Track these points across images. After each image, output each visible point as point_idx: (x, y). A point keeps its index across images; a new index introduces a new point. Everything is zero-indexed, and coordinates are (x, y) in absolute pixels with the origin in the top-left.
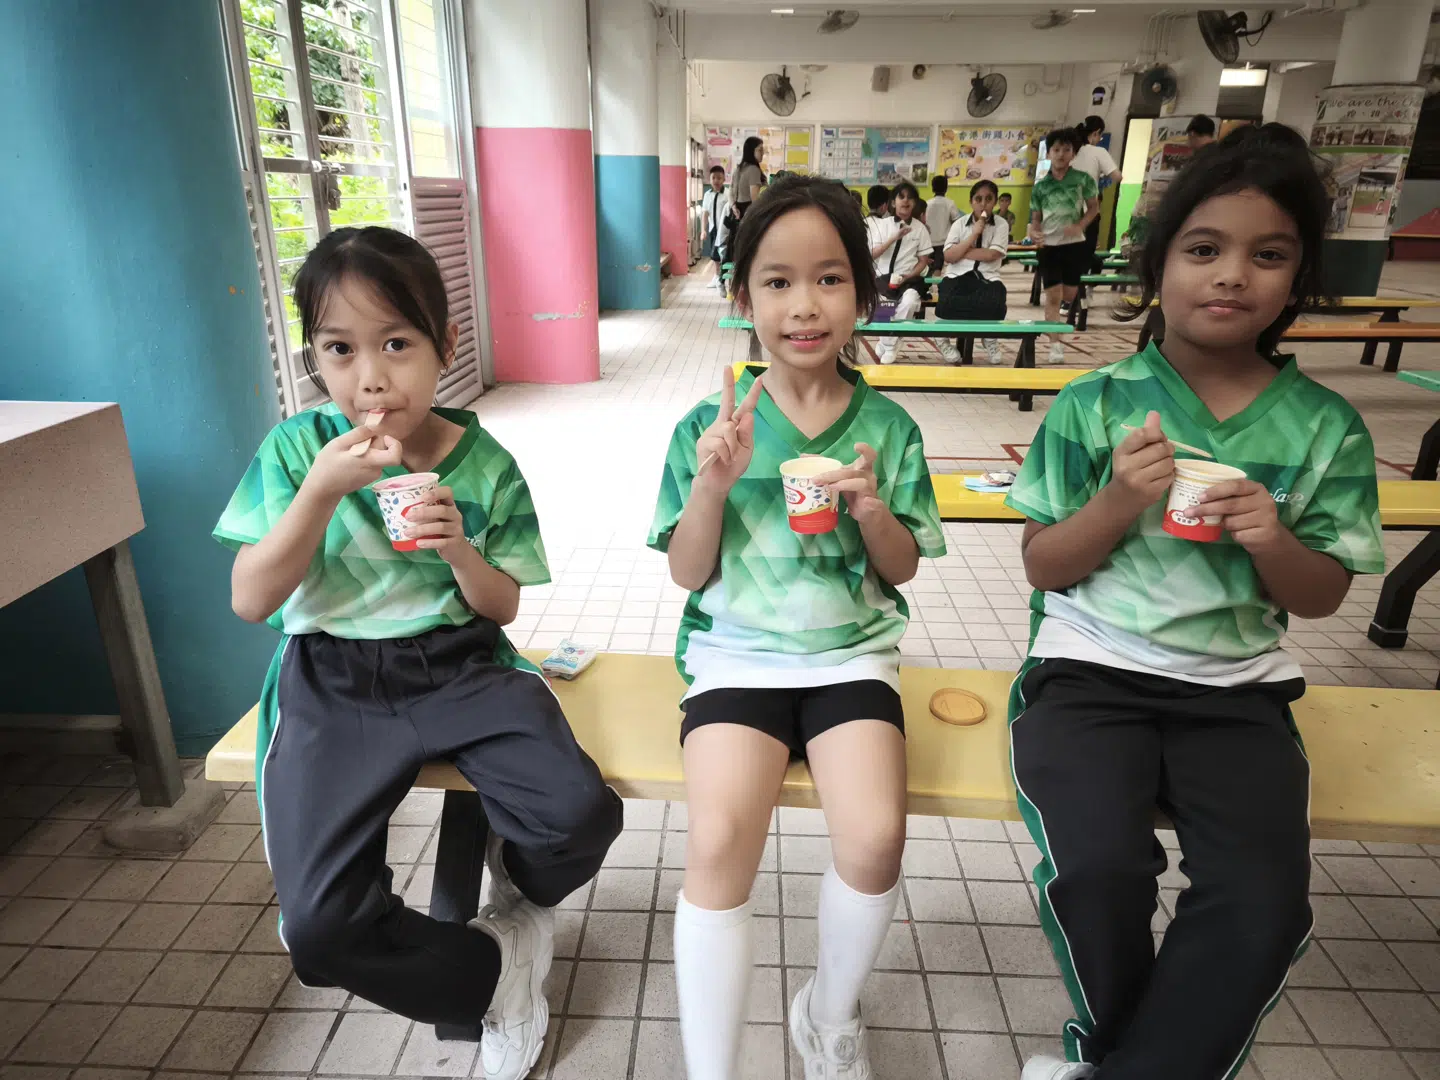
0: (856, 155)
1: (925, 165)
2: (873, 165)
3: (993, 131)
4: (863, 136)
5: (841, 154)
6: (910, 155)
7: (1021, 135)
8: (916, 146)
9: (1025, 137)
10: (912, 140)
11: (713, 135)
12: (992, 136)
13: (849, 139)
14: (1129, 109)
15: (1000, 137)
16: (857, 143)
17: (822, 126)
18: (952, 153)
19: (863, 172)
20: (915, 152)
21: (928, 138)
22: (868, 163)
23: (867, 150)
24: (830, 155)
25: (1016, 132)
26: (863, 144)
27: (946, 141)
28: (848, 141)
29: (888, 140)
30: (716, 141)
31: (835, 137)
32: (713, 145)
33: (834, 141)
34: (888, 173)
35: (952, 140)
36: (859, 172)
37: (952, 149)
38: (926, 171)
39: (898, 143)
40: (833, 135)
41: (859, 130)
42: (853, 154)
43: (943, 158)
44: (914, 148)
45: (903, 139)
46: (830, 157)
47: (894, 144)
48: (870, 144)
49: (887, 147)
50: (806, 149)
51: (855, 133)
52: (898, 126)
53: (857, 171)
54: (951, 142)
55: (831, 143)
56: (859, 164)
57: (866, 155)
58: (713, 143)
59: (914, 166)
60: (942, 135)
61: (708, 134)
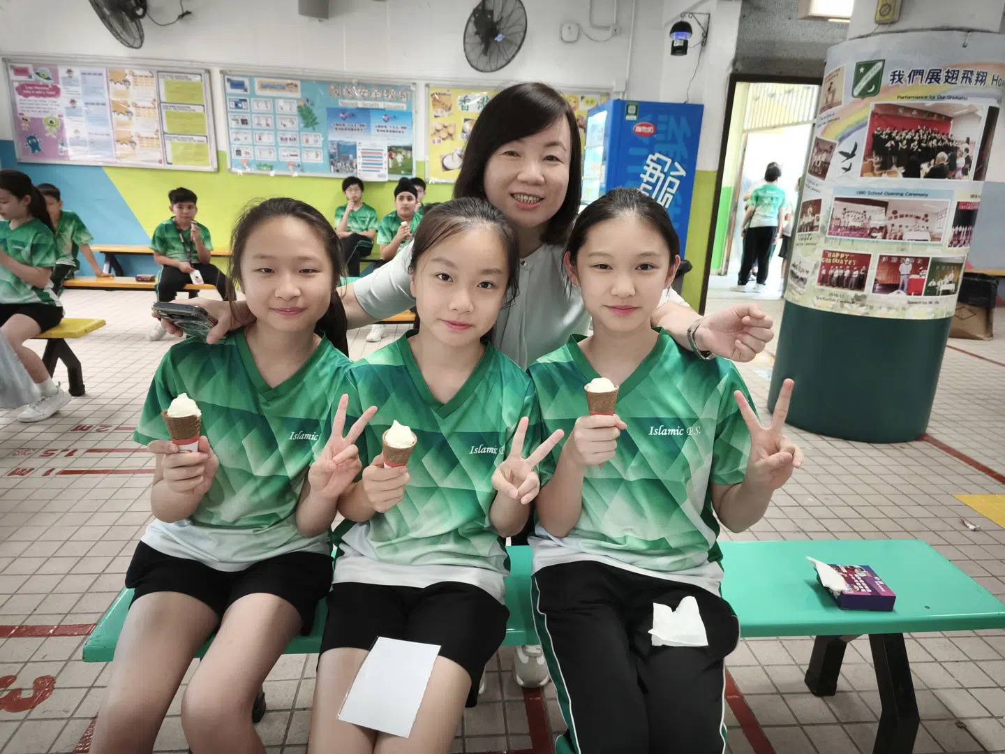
0: (289, 125)
1: (409, 149)
2: (320, 144)
4: (298, 95)
5: (263, 122)
6: (381, 129)
8: (390, 116)
10: (381, 105)
11: (23, 78)
13: (274, 98)
14: (735, 62)
16: (288, 104)
17: (222, 72)
18: (451, 130)
19: (305, 156)
20: (389, 126)
21: (409, 103)
22: (311, 140)
23: (307, 117)
24: (244, 122)
26: (299, 107)
27: (439, 111)
28: (274, 101)
29: (342, 103)
30: (30, 88)
31: (249, 92)
32: (26, 96)
33: (248, 99)
34: (348, 157)
35: (450, 109)
36: (299, 154)
37: (450, 125)
38: (411, 159)
39: (358, 109)
40: (246, 90)
41: (292, 84)
42: (285, 123)
43: (436, 139)
44: (386, 119)
45: (366, 102)
46: (244, 126)
47: (351, 110)
48: (311, 107)
49: (341, 115)
50: (199, 109)
51: (282, 88)
52: (357, 81)
53: (294, 151)
54: (448, 113)
55: (243, 103)
56: (298, 139)
57: (307, 126)
58: (24, 92)
59: (390, 149)
60: (431, 100)
61: (13, 77)
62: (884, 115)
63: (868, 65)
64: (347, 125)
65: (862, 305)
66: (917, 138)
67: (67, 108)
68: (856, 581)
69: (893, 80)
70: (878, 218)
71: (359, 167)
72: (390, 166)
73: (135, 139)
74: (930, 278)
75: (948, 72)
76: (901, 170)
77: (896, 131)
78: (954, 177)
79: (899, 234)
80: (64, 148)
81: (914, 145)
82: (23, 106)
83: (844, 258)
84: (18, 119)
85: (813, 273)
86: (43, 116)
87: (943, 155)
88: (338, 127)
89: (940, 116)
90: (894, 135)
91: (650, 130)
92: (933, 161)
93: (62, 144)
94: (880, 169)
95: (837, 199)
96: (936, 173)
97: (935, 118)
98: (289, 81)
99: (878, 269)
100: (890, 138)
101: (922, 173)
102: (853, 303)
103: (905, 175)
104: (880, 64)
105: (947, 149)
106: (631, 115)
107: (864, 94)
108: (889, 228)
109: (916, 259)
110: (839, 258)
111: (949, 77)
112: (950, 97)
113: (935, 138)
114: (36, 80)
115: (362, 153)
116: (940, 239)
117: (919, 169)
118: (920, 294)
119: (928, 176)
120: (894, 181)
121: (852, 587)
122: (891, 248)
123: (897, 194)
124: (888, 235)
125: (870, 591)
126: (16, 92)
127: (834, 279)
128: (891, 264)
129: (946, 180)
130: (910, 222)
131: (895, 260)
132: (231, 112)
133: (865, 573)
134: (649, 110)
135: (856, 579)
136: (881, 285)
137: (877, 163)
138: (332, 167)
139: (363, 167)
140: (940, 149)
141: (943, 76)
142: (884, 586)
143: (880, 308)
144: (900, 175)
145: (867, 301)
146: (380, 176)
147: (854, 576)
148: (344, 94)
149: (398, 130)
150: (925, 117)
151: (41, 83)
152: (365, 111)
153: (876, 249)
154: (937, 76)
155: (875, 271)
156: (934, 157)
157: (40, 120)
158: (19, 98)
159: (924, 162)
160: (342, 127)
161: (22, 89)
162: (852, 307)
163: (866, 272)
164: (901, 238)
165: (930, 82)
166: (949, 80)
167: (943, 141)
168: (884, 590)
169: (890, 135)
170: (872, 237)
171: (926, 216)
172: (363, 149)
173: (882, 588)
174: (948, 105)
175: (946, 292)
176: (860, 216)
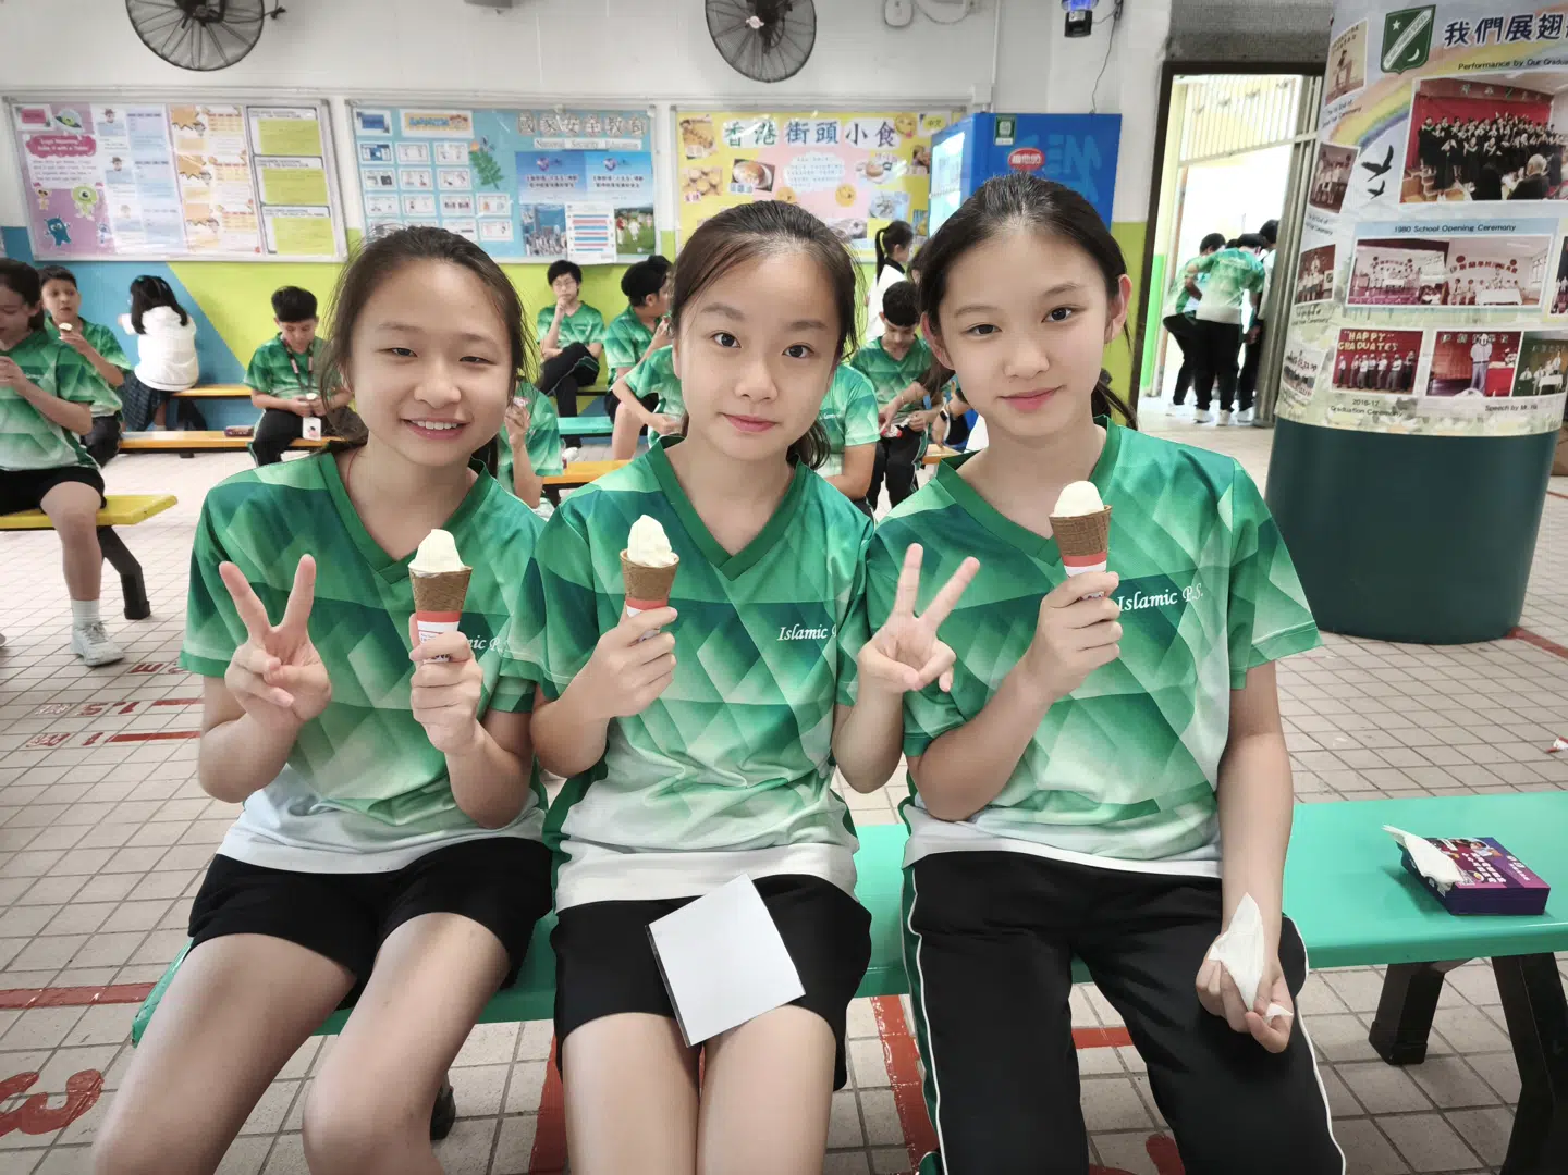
0: (457, 182)
1: (649, 212)
2: (507, 211)
3: (813, 121)
4: (468, 133)
5: (416, 180)
6: (602, 183)
7: (885, 134)
8: (617, 160)
9: (896, 137)
10: (601, 143)
11: (38, 127)
12: (812, 136)
13: (431, 141)
14: (1169, 43)
15: (832, 138)
16: (455, 148)
17: (347, 102)
18: (714, 179)
19: (484, 232)
20: (616, 176)
21: (646, 138)
22: (494, 204)
23: (486, 168)
24: (386, 180)
25: (872, 125)
26: (472, 153)
27: (695, 148)
28: (431, 147)
29: (540, 143)
30: (50, 142)
31: (391, 134)
32: (43, 154)
33: (390, 144)
34: (551, 231)
35: (711, 144)
36: (474, 227)
37: (712, 172)
38: (653, 228)
39: (566, 151)
40: (387, 130)
41: (459, 117)
42: (450, 180)
43: (692, 193)
44: (611, 166)
45: (578, 140)
46: (387, 188)
47: (555, 153)
48: (491, 153)
49: (539, 163)
50: (315, 164)
51: (445, 123)
52: (561, 106)
53: (468, 224)
54: (709, 151)
55: (383, 150)
56: (472, 205)
57: (485, 182)
58: (40, 148)
59: (619, 214)
60: (681, 130)
61: (21, 125)
62: (1438, 99)
63: (1407, 17)
64: (548, 177)
65: (1410, 417)
66: (1494, 132)
67: (108, 172)
68: (1476, 864)
69: (1450, 38)
70: (1432, 269)
71: (571, 245)
72: (620, 241)
73: (216, 215)
74: (1523, 366)
75: (1544, 19)
76: (1470, 188)
77: (1458, 124)
78: (1557, 196)
79: (1468, 296)
80: (106, 236)
81: (1490, 146)
82: (38, 170)
83: (1376, 340)
84: (32, 192)
85: (1324, 368)
86: (72, 186)
87: (1538, 160)
88: (535, 182)
89: (1532, 94)
90: (1455, 130)
91: (1036, 158)
92: (1521, 171)
93: (104, 230)
94: (1434, 188)
95: (1361, 243)
96: (1528, 191)
97: (1524, 98)
98: (455, 113)
99: (1435, 354)
100: (1449, 135)
101: (1505, 192)
102: (1394, 413)
103: (1476, 196)
104: (1427, 14)
105: (1544, 149)
106: (1005, 136)
107: (1401, 65)
108: (1452, 286)
109: (1498, 335)
110: (1368, 340)
111: (1546, 28)
112: (1548, 62)
113: (1525, 131)
114: (58, 129)
115: (575, 222)
116: (1537, 301)
117: (1499, 185)
118: (1507, 394)
119: (1515, 195)
120: (1458, 207)
121: (1472, 875)
122: (1456, 320)
123: (1464, 228)
124: (1450, 298)
125: (1502, 880)
126: (27, 150)
127: (1360, 376)
128: (1457, 346)
129: (1545, 200)
130: (1487, 273)
131: (1463, 339)
132: (364, 166)
133: (1490, 851)
134: (1033, 127)
135: (1476, 860)
136: (1440, 381)
137: (1427, 179)
138: (528, 246)
139: (576, 245)
140: (1534, 150)
141: (1535, 26)
142: (1525, 870)
143: (1441, 419)
144: (1468, 196)
145: (1420, 410)
146: (603, 257)
147: (1471, 856)
148: (542, 129)
149: (630, 182)
150: (1507, 97)
151: (65, 134)
152: (577, 156)
153: (1429, 321)
154: (1526, 26)
155: (1431, 358)
156: (1525, 164)
157: (68, 191)
158: (31, 158)
159: (1507, 172)
160: (541, 181)
161: (35, 145)
162: (1393, 421)
163: (1415, 361)
164: (1472, 302)
165: (1514, 38)
166: (1546, 33)
167: (1538, 136)
168: (1527, 879)
169: (1447, 130)
170: (1424, 302)
171: (1514, 262)
172: (575, 216)
173: (1523, 875)
174: (1545, 75)
175: (1550, 390)
176: (1402, 268)
